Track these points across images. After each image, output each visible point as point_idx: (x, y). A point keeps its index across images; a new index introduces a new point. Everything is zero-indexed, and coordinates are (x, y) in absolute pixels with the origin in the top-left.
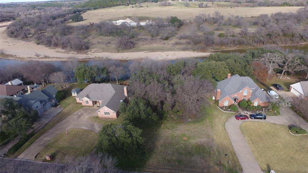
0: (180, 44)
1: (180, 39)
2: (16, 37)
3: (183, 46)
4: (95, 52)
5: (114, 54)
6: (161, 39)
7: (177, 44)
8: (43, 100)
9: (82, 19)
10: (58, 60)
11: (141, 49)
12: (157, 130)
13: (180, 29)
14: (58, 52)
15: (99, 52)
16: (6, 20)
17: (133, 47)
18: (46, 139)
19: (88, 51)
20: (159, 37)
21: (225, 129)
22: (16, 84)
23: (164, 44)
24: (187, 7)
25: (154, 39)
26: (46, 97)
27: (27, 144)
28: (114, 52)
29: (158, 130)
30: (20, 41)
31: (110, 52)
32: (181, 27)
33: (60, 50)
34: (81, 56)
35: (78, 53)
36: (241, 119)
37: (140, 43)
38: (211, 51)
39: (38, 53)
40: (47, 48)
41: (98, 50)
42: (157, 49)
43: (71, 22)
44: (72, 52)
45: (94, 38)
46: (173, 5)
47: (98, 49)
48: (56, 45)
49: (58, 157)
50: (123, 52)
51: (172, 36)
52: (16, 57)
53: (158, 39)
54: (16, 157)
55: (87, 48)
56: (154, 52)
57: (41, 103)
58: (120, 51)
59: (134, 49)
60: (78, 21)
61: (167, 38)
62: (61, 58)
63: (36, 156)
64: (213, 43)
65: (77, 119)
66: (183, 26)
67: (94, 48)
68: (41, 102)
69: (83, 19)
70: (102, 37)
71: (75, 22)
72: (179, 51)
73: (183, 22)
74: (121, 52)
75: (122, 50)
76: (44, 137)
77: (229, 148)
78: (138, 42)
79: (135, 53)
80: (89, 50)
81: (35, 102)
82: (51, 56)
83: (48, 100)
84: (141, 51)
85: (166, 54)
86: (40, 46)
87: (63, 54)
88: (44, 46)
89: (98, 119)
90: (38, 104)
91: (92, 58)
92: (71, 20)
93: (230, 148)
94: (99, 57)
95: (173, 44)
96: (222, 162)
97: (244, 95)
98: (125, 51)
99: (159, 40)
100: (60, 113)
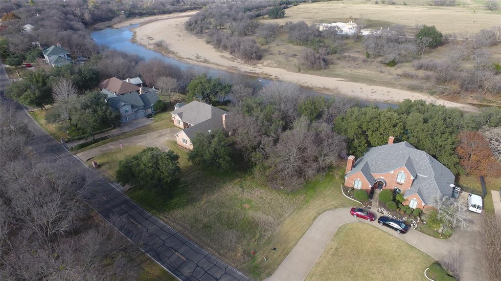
0: (411, 78)
1: (418, 69)
2: (192, 31)
3: (415, 82)
4: (268, 65)
5: (291, 72)
6: (381, 62)
7: (406, 76)
8: (136, 106)
9: (282, 16)
10: (216, 67)
11: (337, 73)
12: (225, 182)
13: (433, 50)
14: (223, 57)
15: (272, 67)
16: (198, 7)
17: (325, 69)
18: (111, 147)
19: (258, 63)
20: (380, 59)
21: (315, 218)
22: (134, 83)
23: (382, 72)
24: (489, 11)
25: (368, 61)
26: (142, 104)
27: (93, 145)
28: (292, 71)
29: (227, 183)
30: (193, 36)
31: (287, 70)
32: (439, 48)
33: (227, 54)
34: (246, 68)
35: (245, 63)
36: (358, 215)
37: (342, 63)
38: (469, 102)
39: (200, 55)
40: (214, 50)
41: (272, 64)
42: (362, 79)
43: (266, 18)
44: (239, 60)
45: (278, 45)
46: (459, 5)
47: (273, 62)
48: (225, 48)
49: (104, 168)
50: (306, 73)
51: (406, 62)
52: (176, 56)
53: (377, 62)
54: (75, 154)
55: (259, 58)
56: (356, 81)
57: (132, 109)
58: (302, 71)
59: (326, 71)
60: (276, 18)
61: (393, 63)
62: (221, 66)
63: (89, 159)
64: (480, 87)
65: (156, 138)
66: (445, 46)
67: (268, 59)
68: (133, 107)
69: (285, 15)
70: (291, 45)
71: (271, 19)
72: (402, 89)
73: (446, 39)
74: (302, 73)
75: (305, 70)
76: (111, 145)
77: (289, 243)
78: (339, 61)
79: (323, 77)
80: (261, 61)
81: (125, 105)
82: (212, 61)
83: (143, 107)
84: (334, 77)
85: (372, 90)
86: (209, 46)
87: (227, 61)
88: (212, 47)
89: (175, 146)
90: (128, 108)
91: (257, 74)
92: (267, 16)
93: (290, 245)
94: (266, 74)
95: (398, 75)
96: (257, 254)
97: (398, 181)
98: (310, 72)
99: (378, 64)
100: (146, 125)
